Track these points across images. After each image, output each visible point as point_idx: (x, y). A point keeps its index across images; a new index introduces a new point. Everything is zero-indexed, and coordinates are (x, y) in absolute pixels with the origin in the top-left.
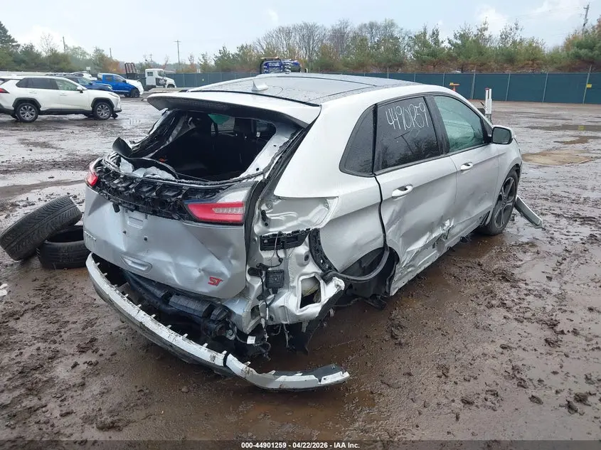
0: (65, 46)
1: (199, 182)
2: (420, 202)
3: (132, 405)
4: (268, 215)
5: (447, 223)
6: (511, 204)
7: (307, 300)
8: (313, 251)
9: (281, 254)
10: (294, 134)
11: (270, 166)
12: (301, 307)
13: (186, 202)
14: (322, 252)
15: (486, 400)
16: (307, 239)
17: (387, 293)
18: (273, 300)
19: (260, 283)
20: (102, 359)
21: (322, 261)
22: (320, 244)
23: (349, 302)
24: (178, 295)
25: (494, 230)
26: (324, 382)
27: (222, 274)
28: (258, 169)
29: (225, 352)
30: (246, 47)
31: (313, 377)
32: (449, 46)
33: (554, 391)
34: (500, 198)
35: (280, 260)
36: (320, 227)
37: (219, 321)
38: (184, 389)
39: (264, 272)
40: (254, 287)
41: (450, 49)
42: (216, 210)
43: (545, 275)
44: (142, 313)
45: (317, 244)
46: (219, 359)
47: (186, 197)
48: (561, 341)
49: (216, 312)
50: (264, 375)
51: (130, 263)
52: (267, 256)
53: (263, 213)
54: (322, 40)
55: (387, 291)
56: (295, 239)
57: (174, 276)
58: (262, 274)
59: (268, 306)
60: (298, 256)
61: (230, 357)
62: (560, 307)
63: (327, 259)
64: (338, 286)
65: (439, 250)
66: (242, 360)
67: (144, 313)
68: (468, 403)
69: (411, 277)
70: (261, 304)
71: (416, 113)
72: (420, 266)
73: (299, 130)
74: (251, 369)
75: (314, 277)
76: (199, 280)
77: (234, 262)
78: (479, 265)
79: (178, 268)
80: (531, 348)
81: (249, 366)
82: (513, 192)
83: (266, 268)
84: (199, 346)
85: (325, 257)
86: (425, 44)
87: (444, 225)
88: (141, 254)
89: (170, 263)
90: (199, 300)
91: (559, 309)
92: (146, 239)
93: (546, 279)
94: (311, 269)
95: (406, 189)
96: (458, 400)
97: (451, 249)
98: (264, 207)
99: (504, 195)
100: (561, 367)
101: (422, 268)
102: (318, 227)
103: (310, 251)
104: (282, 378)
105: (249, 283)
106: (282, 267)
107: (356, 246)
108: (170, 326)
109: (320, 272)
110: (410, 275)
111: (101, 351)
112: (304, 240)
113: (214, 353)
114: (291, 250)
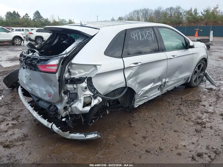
0: (59, 19)
1: (43, 57)
2: (147, 70)
3: (18, 140)
4: (70, 71)
5: (164, 80)
6: (203, 75)
7: (85, 105)
8: (89, 85)
9: (75, 86)
10: (85, 40)
11: (70, 51)
12: (83, 108)
13: (38, 64)
14: (93, 86)
15: (156, 151)
16: (86, 81)
17: (133, 106)
18: (72, 104)
19: (67, 97)
20: (18, 123)
21: (93, 90)
22: (92, 83)
23: (118, 109)
24: (41, 100)
25: (193, 85)
26: (87, 137)
27: (51, 93)
28: (66, 52)
29: (52, 123)
30: (121, 17)
31: (83, 135)
32: (201, 15)
33: (189, 151)
34: (196, 72)
35: (75, 89)
36: (92, 76)
37: (53, 111)
38: (40, 136)
39: (68, 93)
40: (64, 99)
41: (201, 16)
42: (47, 67)
43: (209, 104)
44: (30, 107)
45: (91, 83)
46: (50, 125)
47: (38, 62)
48: (202, 131)
49: (52, 108)
50: (65, 133)
51: (27, 88)
52: (69, 87)
53: (69, 69)
54: (151, 15)
55: (133, 105)
56: (80, 80)
57: (39, 94)
58: (67, 94)
59: (70, 106)
60: (82, 87)
61: (54, 125)
62: (209, 117)
63: (96, 89)
64: (99, 100)
65: (161, 91)
66: (57, 126)
67: (31, 107)
68: (148, 152)
69: (146, 101)
70: (68, 105)
71: (147, 34)
72: (151, 97)
73: (87, 38)
74: (60, 130)
75: (90, 96)
76: (45, 95)
77: (54, 88)
78: (182, 98)
79: (40, 90)
80: (187, 132)
81: (59, 129)
82: (203, 70)
83: (69, 91)
84: (44, 120)
85: (95, 88)
86: (191, 14)
87: (162, 81)
88: (29, 85)
89: (37, 88)
90: (47, 103)
91: (208, 118)
92: (30, 79)
93: (209, 105)
94: (88, 93)
95: (138, 64)
96: (144, 150)
97: (168, 92)
98: (69, 67)
99: (198, 71)
100: (197, 141)
101: (152, 98)
102: (91, 76)
103: (88, 85)
104: (72, 135)
105: (63, 97)
106: (75, 91)
107: (111, 85)
108: (37, 112)
109: (92, 94)
110: (145, 100)
111: (19, 120)
112: (84, 81)
113: (49, 123)
114: (79, 84)
